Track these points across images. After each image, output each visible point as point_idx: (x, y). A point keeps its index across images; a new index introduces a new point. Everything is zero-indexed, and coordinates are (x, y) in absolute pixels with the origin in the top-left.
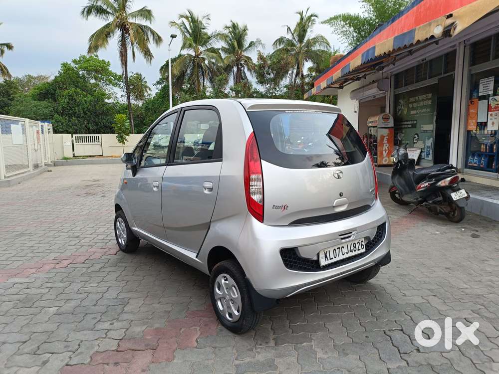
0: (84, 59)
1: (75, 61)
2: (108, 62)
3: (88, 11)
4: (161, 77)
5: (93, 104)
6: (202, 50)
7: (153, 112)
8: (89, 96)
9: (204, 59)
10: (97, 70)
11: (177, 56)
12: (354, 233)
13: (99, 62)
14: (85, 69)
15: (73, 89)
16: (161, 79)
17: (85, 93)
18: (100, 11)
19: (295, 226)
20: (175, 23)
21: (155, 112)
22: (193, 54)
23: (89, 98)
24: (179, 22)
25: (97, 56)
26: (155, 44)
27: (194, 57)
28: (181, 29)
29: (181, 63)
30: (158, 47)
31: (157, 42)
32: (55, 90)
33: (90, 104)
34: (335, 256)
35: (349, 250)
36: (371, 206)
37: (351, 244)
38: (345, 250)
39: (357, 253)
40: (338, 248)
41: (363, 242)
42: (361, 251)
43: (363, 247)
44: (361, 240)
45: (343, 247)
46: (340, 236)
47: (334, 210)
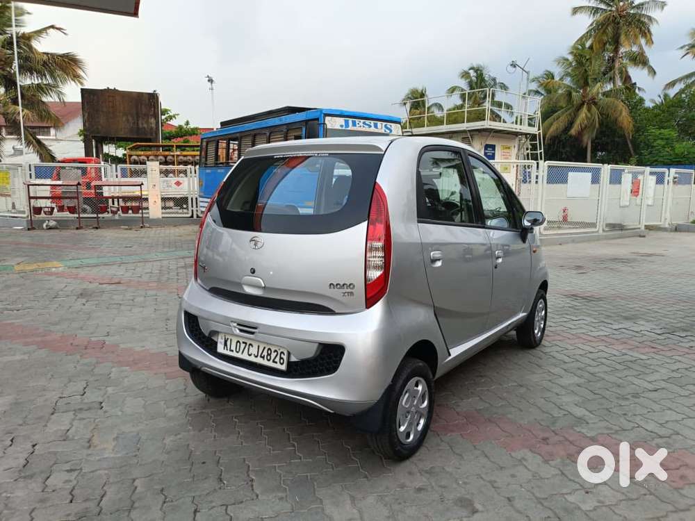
34: (238, 350)
35: (259, 354)
36: (337, 312)
37: (264, 348)
38: (254, 350)
39: (270, 364)
40: (243, 343)
41: (284, 354)
42: (278, 366)
43: (282, 361)
44: (281, 350)
45: (252, 346)
46: (238, 324)
47: (243, 289)
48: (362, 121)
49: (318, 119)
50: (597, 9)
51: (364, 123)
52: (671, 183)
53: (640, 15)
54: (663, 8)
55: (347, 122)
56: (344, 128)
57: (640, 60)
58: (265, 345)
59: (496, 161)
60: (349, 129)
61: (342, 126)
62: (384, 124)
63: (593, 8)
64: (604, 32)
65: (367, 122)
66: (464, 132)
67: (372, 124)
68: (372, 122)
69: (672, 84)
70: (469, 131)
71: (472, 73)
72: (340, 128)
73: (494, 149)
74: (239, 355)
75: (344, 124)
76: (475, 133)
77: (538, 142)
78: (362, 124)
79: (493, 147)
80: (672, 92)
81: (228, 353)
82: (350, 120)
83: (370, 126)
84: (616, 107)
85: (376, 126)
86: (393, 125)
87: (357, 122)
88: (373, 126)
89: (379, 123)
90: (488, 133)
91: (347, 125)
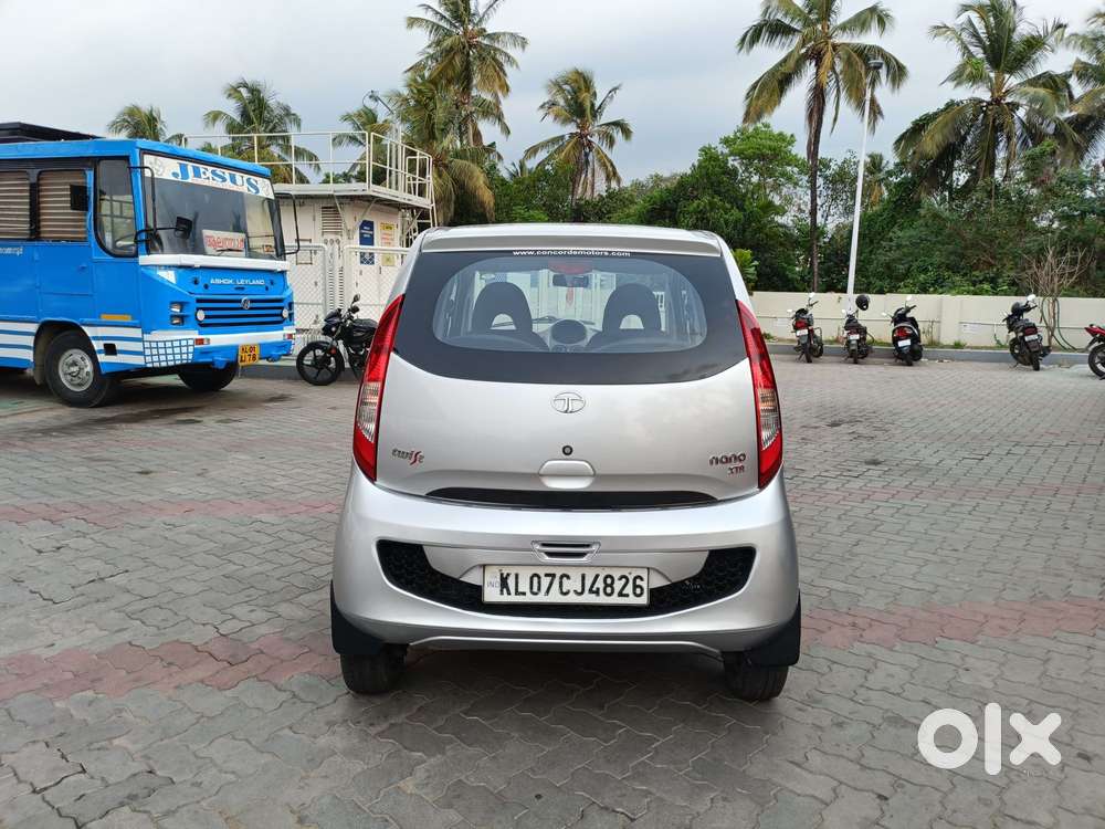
0: (742, 134)
1: (726, 141)
2: (792, 136)
3: (754, 36)
4: (897, 160)
5: (739, 226)
6: (1015, 83)
7: (867, 240)
8: (735, 212)
9: (1014, 106)
10: (763, 155)
11: (942, 107)
12: (594, 548)
13: (771, 137)
14: (740, 154)
15: (706, 199)
16: (897, 165)
17: (728, 206)
18: (776, 29)
19: (439, 501)
20: (945, 27)
21: (872, 242)
22: (986, 96)
23: (736, 214)
24: (956, 22)
25: (767, 126)
26: (889, 85)
27: (989, 104)
28: (959, 39)
29: (946, 124)
30: (896, 91)
31: (894, 81)
32: (676, 202)
33: (735, 228)
34: (535, 589)
35: (587, 588)
36: (719, 499)
37: (597, 576)
38: (573, 584)
39: (615, 600)
40: (547, 575)
41: (642, 579)
42: (632, 600)
43: (638, 591)
44: (634, 575)
45: (568, 577)
46: (544, 545)
47: (542, 484)
48: (210, 169)
49: (126, 158)
50: (438, 26)
51: (213, 172)
52: (598, 287)
53: (496, 49)
54: (523, 47)
55: (184, 169)
56: (179, 179)
57: (493, 112)
58: (598, 571)
59: (376, 247)
60: (189, 181)
61: (175, 174)
62: (246, 177)
63: (434, 24)
64: (450, 62)
65: (219, 171)
66: (330, 197)
67: (227, 176)
68: (227, 172)
69: (533, 151)
70: (339, 197)
71: (244, 92)
72: (173, 178)
73: (372, 229)
74: (541, 598)
75: (179, 172)
76: (344, 201)
77: (431, 221)
78: (209, 174)
79: (370, 225)
80: (532, 164)
81: (514, 598)
82: (190, 166)
83: (224, 180)
84: (472, 173)
85: (233, 181)
86: (260, 180)
87: (202, 170)
88: (229, 180)
89: (238, 175)
90: (367, 203)
91: (185, 175)
